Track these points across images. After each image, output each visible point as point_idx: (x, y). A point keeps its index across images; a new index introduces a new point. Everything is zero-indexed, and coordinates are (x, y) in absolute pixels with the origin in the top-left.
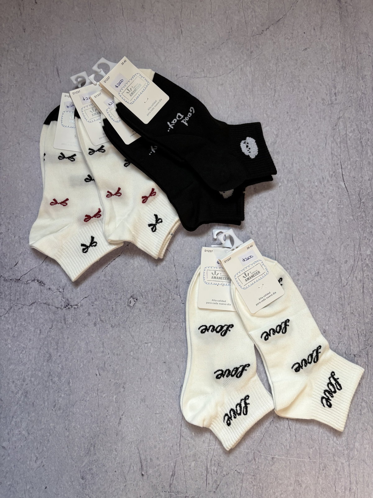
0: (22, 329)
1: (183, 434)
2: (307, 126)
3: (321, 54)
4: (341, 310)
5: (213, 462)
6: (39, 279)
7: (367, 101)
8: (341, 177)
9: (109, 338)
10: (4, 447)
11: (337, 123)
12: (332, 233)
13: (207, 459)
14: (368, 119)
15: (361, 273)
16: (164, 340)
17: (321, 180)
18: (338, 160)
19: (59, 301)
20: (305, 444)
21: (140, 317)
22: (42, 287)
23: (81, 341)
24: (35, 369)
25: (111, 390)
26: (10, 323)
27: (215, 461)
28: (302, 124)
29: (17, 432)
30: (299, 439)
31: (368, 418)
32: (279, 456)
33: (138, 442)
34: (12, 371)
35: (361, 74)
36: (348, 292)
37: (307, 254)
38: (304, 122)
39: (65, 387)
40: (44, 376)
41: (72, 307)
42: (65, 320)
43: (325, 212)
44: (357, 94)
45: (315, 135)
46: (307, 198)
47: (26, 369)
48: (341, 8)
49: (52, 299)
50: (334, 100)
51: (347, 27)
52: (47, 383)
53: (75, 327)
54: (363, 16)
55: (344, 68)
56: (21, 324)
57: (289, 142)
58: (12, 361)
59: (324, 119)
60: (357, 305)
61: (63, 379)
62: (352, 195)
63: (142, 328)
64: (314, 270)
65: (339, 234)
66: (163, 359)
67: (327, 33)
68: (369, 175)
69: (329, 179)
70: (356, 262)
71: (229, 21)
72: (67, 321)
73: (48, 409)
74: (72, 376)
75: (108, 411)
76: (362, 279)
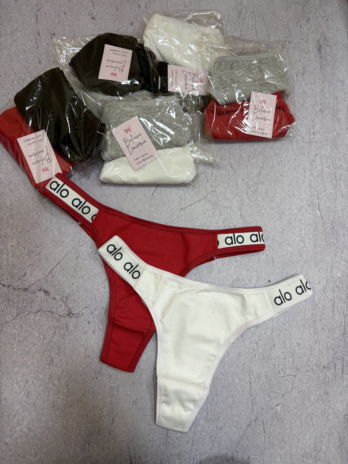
0: (27, 334)
2: (289, 161)
3: (302, 98)
4: (313, 326)
5: (195, 460)
6: (45, 288)
7: (341, 140)
8: (317, 207)
10: (6, 443)
11: (314, 159)
12: (307, 256)
13: (190, 458)
14: (342, 157)
15: (332, 293)
18: (316, 192)
19: (62, 310)
20: (277, 445)
22: (47, 297)
23: (80, 347)
24: (37, 371)
25: (106, 393)
26: (16, 329)
27: (197, 459)
28: (284, 158)
29: (18, 429)
30: (273, 441)
31: (334, 423)
32: (254, 456)
33: (128, 441)
34: (17, 373)
35: (337, 117)
38: (286, 157)
39: (64, 389)
40: (46, 378)
41: (73, 316)
42: (67, 327)
43: (302, 238)
44: (332, 134)
45: (295, 169)
46: (287, 224)
47: (29, 371)
48: (321, 57)
49: (56, 308)
50: (312, 139)
51: (326, 75)
52: (48, 385)
53: (75, 334)
54: (340, 65)
55: (322, 111)
56: (27, 329)
57: (272, 173)
58: (17, 364)
59: (304, 155)
60: (327, 321)
61: (63, 382)
62: (326, 223)
65: (314, 258)
67: (308, 79)
70: (328, 284)
72: (69, 328)
73: (47, 409)
74: (71, 379)
75: (102, 412)
76: (332, 299)
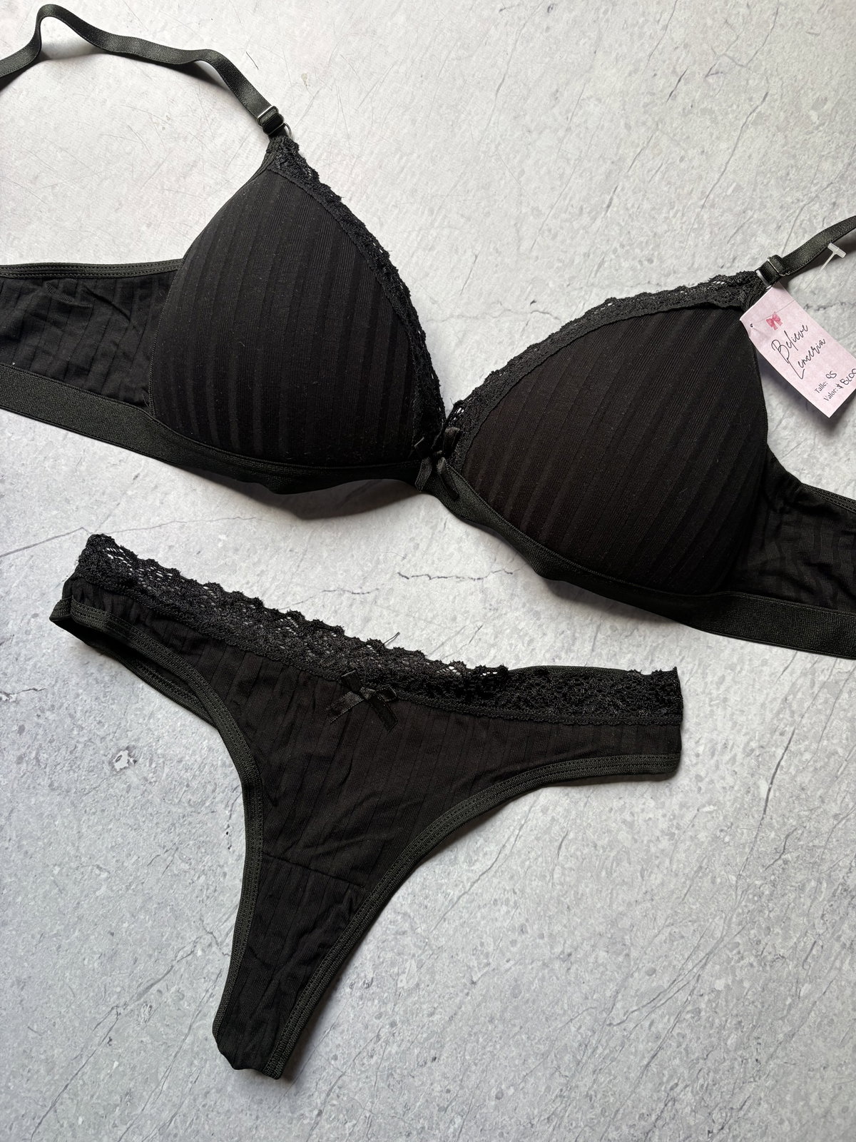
1: (60, 1108)
9: (30, 808)
16: (140, 887)
17: (719, 747)
21: (121, 804)
36: (612, 1044)
37: (572, 896)
63: (111, 829)
64: (565, 943)
66: (114, 925)
68: (843, 805)
69: (740, 757)
71: (739, 238)
